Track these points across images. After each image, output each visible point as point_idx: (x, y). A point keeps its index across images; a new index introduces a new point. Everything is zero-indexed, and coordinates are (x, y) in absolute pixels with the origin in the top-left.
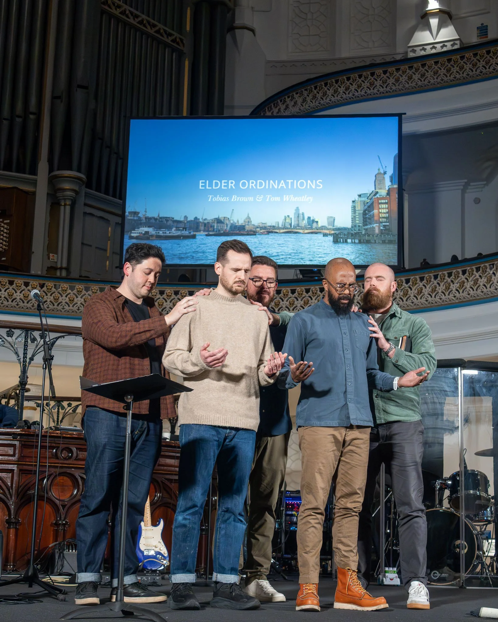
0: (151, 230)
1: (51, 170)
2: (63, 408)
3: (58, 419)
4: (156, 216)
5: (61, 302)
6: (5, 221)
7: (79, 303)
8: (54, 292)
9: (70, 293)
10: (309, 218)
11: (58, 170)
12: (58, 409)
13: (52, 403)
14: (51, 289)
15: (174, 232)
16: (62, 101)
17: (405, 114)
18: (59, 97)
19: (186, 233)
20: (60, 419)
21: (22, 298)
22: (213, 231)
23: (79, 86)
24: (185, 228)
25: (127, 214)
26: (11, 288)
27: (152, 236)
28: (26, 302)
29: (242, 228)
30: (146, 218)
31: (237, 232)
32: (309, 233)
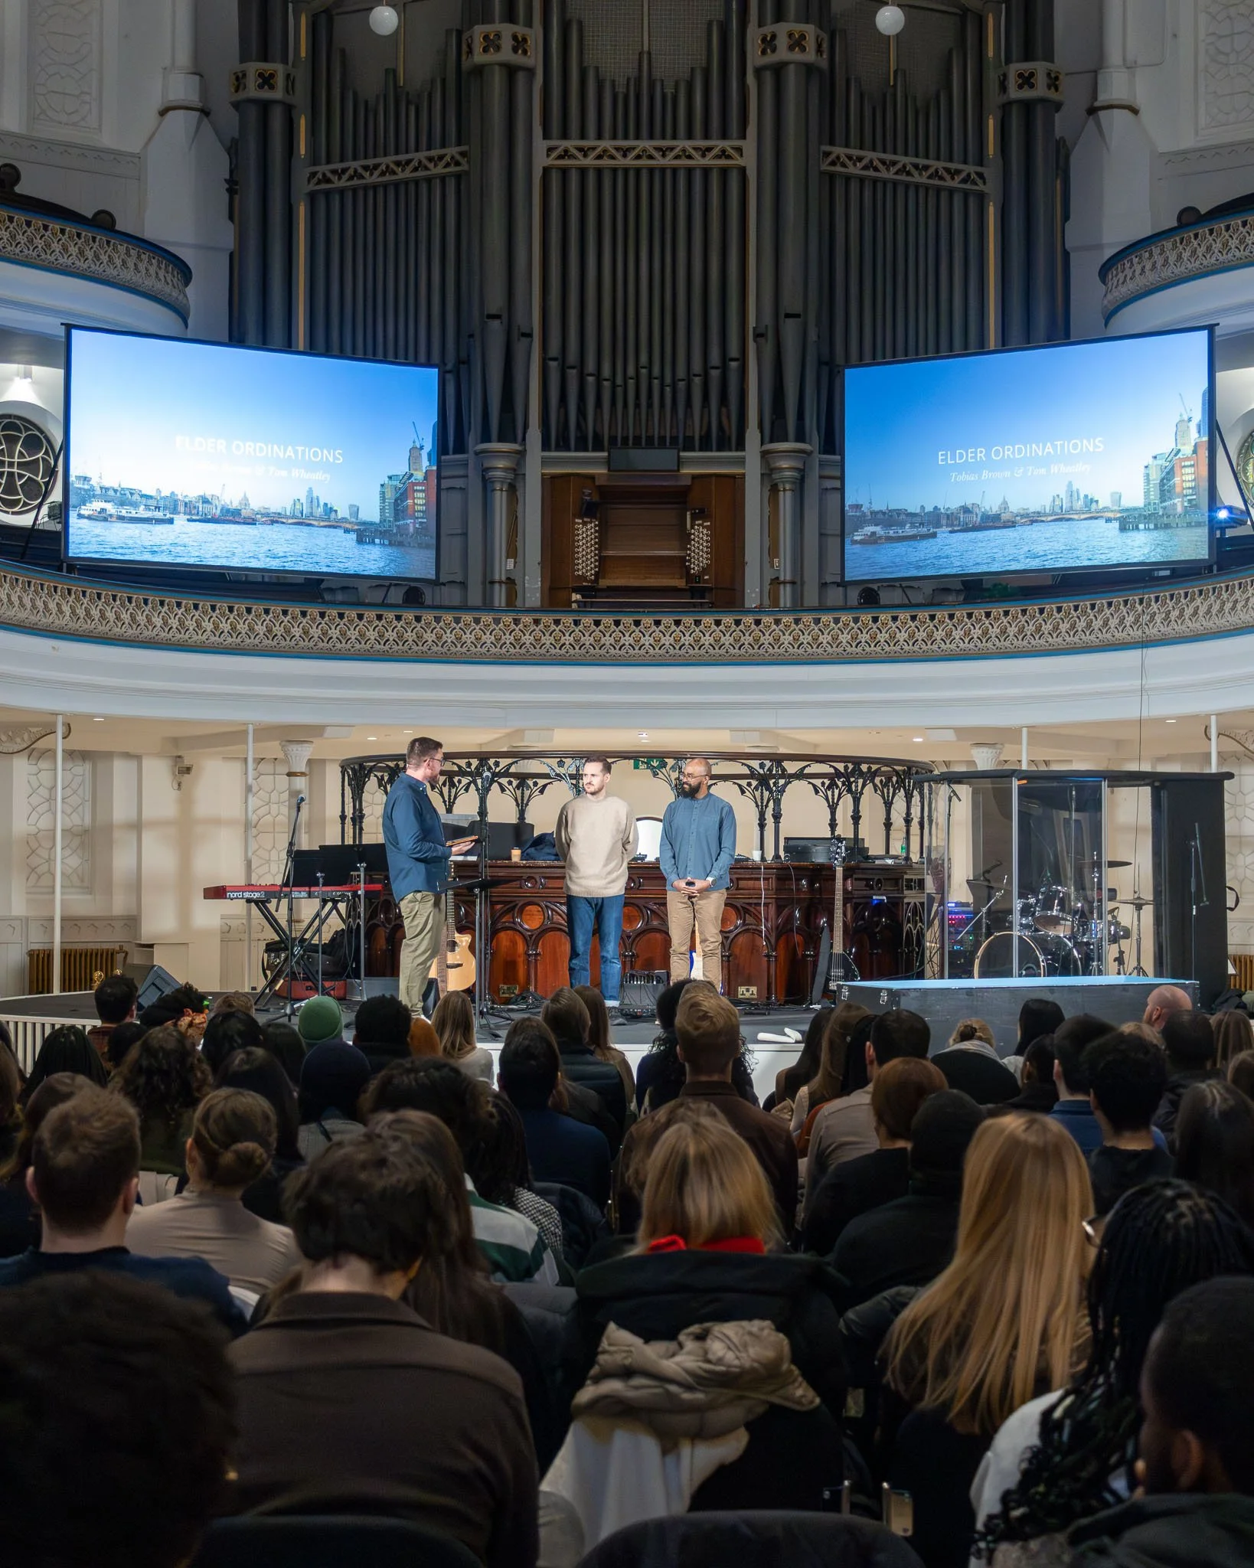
0: (878, 529)
4: (884, 509)
6: (705, 524)
10: (1086, 496)
11: (772, 441)
12: (762, 790)
15: (908, 530)
16: (767, 341)
17: (1218, 324)
19: (924, 530)
21: (712, 643)
22: (959, 525)
23: (788, 316)
24: (922, 524)
25: (847, 508)
27: (880, 538)
29: (997, 517)
30: (871, 513)
31: (991, 524)
32: (1085, 519)
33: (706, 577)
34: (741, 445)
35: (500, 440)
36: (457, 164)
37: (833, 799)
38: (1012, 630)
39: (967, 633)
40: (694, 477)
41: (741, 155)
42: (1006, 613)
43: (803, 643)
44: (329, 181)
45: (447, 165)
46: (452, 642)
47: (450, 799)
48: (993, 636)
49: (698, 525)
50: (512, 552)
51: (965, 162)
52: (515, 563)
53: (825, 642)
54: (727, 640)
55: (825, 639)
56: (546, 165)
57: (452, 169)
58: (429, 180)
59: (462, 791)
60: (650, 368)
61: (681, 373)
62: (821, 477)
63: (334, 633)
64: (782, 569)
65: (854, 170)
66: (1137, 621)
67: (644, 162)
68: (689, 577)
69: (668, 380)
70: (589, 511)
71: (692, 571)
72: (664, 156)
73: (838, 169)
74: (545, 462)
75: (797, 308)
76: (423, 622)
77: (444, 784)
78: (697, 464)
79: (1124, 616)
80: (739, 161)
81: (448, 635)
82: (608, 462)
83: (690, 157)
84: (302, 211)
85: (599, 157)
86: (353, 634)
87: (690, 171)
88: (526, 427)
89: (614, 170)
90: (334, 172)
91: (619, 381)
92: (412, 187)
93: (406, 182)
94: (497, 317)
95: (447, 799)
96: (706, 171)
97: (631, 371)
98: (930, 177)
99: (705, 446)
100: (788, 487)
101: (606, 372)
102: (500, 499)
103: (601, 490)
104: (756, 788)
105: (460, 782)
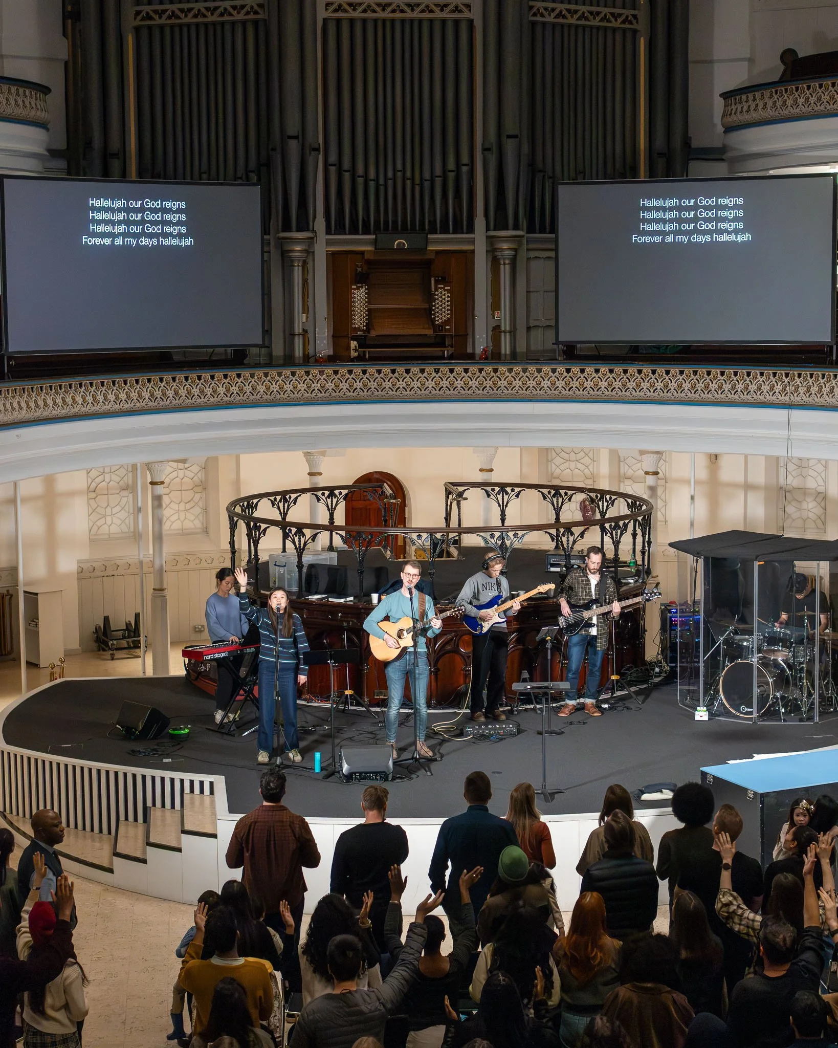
1: (488, 229)
2: (507, 493)
3: (503, 503)
5: (500, 387)
6: (446, 288)
7: (517, 386)
8: (493, 377)
9: (508, 376)
11: (495, 229)
12: (503, 494)
13: (497, 489)
14: (489, 374)
18: (489, 149)
20: (505, 504)
21: (463, 386)
23: (509, 137)
26: (452, 376)
28: (466, 389)
33: (447, 327)
34: (471, 229)
35: (299, 230)
36: (256, 13)
37: (557, 504)
38: (686, 386)
39: (652, 385)
40: (438, 252)
41: (470, 10)
42: (682, 373)
43: (529, 387)
44: (151, 18)
45: (248, 13)
46: (277, 391)
47: (284, 511)
48: (672, 388)
49: (441, 288)
50: (305, 310)
51: (624, 8)
52: (307, 318)
53: (546, 386)
54: (474, 383)
55: (546, 384)
56: (325, 17)
57: (252, 16)
58: (233, 24)
59: (292, 504)
60: (404, 171)
61: (427, 175)
62: (528, 250)
63: (196, 391)
64: (503, 321)
65: (550, 19)
66: (784, 389)
67: (398, 15)
68: (436, 328)
69: (417, 181)
70: (361, 279)
71: (437, 323)
72: (413, 10)
73: (539, 18)
74: (329, 243)
75: (516, 132)
76: (256, 377)
77: (280, 501)
78: (439, 243)
79: (773, 384)
80: (467, 15)
81: (274, 386)
82: (375, 243)
83: (431, 11)
84: (130, 40)
85: (365, 11)
86: (208, 391)
87: (431, 21)
88: (315, 217)
89: (376, 21)
90: (156, 12)
91: (381, 182)
92: (219, 28)
93: (214, 24)
94: (296, 137)
95: (282, 512)
96: (444, 22)
97: (390, 174)
98: (601, 20)
99: (445, 230)
100: (507, 262)
101: (372, 175)
102: (297, 273)
103: (369, 262)
104: (498, 493)
105: (290, 497)
